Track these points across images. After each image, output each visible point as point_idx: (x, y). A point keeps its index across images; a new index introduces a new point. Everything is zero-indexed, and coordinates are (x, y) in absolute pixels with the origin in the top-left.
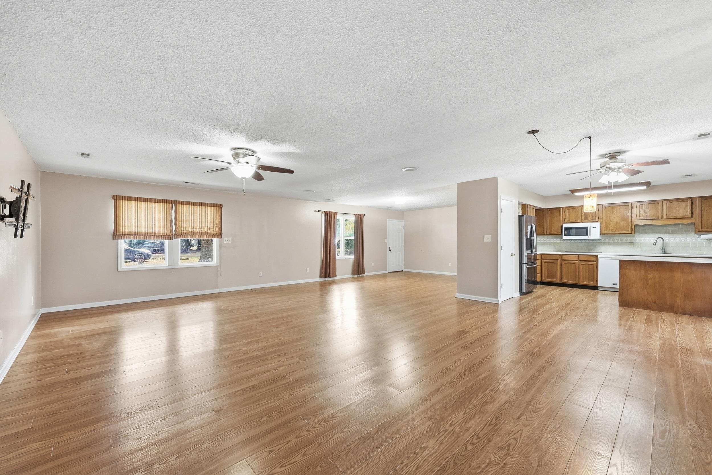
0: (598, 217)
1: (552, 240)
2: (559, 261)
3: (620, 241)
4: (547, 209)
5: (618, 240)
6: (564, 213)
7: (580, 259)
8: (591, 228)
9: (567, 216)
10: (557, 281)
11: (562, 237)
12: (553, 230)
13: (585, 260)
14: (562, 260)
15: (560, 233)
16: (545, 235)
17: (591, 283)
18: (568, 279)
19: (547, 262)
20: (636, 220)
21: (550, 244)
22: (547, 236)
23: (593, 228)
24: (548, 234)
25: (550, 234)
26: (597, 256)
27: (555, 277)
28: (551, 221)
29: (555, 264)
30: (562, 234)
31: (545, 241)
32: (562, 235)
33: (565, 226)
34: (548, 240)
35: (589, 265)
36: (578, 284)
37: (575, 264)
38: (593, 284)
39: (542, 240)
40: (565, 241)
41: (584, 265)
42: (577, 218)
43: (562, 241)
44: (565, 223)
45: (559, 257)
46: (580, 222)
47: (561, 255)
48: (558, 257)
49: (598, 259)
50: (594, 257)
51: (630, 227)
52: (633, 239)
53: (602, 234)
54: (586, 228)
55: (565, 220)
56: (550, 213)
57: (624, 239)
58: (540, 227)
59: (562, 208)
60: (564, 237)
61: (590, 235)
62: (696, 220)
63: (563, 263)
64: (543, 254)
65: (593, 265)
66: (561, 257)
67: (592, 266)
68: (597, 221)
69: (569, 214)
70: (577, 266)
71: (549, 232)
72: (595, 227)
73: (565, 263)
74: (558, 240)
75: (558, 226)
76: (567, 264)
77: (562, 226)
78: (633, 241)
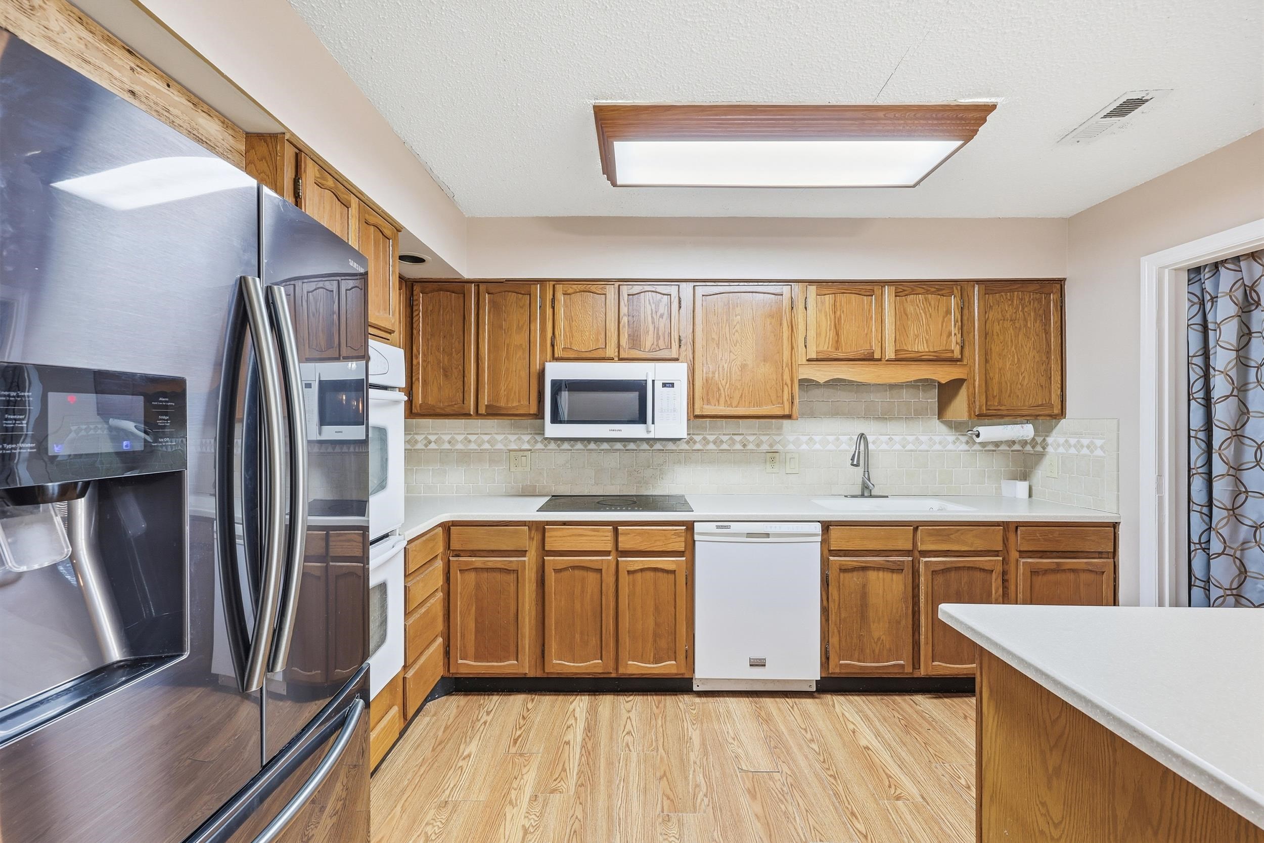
0: (680, 341)
1: (499, 437)
2: (530, 560)
3: (738, 447)
4: (478, 283)
5: (733, 442)
6: (549, 311)
7: (622, 546)
8: (658, 385)
9: (561, 324)
10: (521, 671)
11: (541, 430)
12: (503, 392)
13: (642, 548)
14: (545, 552)
15: (533, 410)
16: (467, 415)
17: (667, 667)
18: (571, 653)
19: (476, 569)
20: (804, 362)
21: (493, 457)
22: (479, 422)
23: (664, 385)
24: (482, 410)
25: (493, 412)
26: (689, 526)
27: (512, 648)
28: (494, 347)
29: (512, 577)
30: (540, 415)
31: (473, 446)
32: (543, 418)
33: (556, 371)
34: (483, 442)
35: (660, 574)
36: (613, 675)
37: (600, 571)
38: (674, 671)
39: (460, 438)
40: (552, 446)
41: (639, 575)
42: (602, 340)
43: (540, 446)
44: (555, 359)
45: (531, 539)
46: (611, 359)
47: (540, 528)
48: (524, 540)
49: (694, 541)
50: (677, 534)
51: (786, 390)
52: (777, 438)
53: (695, 417)
54: (639, 387)
55: (553, 346)
56: (494, 305)
57: (751, 438)
58: (446, 376)
59: (542, 282)
60: (553, 430)
61: (653, 423)
62: (971, 371)
63: (549, 570)
64: (455, 524)
65: (674, 572)
66: (537, 537)
67: (671, 576)
68: (675, 356)
69: (570, 319)
70: (609, 579)
71: (485, 400)
72: (672, 385)
73: (557, 571)
74: (526, 438)
75: (524, 374)
76: (563, 574)
77: (541, 375)
78: (778, 447)
